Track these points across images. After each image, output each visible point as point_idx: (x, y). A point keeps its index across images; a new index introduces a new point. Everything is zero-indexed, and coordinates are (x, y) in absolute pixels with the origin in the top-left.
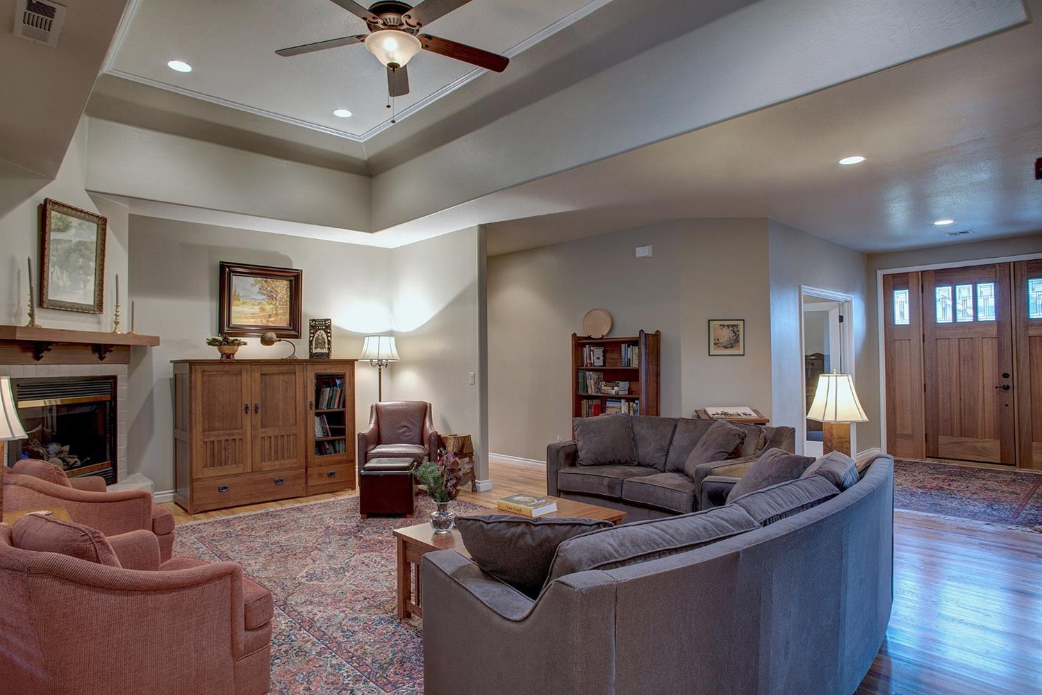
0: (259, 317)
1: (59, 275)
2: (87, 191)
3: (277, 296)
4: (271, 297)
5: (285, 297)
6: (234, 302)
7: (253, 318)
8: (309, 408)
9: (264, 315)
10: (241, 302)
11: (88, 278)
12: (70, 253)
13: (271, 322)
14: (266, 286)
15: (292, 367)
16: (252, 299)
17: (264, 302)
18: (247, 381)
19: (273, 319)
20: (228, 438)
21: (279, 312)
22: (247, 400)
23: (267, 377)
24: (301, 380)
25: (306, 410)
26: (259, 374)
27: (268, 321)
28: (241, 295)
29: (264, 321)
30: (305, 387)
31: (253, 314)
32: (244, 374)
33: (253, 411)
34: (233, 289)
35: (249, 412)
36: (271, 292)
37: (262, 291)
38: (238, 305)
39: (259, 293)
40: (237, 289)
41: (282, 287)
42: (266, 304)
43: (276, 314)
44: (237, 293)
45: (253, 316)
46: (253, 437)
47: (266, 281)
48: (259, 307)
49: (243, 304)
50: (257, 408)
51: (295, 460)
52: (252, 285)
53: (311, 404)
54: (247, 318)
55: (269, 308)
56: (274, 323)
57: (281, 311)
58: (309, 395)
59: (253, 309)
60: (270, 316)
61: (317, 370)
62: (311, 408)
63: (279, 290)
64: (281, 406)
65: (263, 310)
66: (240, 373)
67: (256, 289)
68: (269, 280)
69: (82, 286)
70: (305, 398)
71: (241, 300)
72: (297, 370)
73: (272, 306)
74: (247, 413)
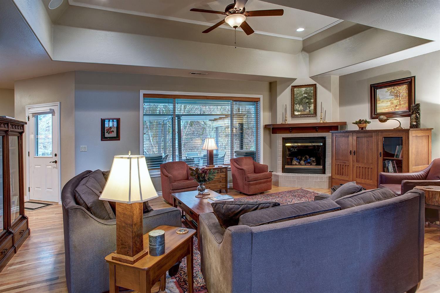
0: (390, 108)
1: (298, 107)
2: (310, 77)
3: (400, 95)
4: (397, 96)
5: (405, 94)
6: (378, 102)
7: (387, 108)
8: (379, 156)
9: (393, 106)
10: (381, 101)
11: (311, 105)
12: (302, 99)
13: (397, 109)
14: (394, 91)
15: (371, 134)
16: (386, 99)
17: (392, 99)
18: (351, 140)
19: (398, 107)
20: (343, 164)
21: (402, 103)
22: (351, 149)
23: (360, 139)
24: (376, 141)
25: (378, 157)
26: (356, 137)
27: (395, 109)
28: (381, 98)
29: (393, 109)
30: (378, 145)
31: (387, 106)
32: (350, 137)
33: (353, 154)
34: (377, 96)
35: (352, 154)
36: (397, 93)
37: (391, 94)
38: (379, 103)
39: (390, 95)
40: (379, 96)
41: (403, 89)
42: (394, 100)
43: (400, 104)
44: (379, 98)
45: (387, 107)
46: (353, 166)
47: (393, 88)
48: (390, 102)
49: (382, 102)
50: (354, 152)
51: (371, 181)
52: (386, 92)
53: (380, 154)
54: (384, 109)
55: (395, 102)
56: (398, 109)
57: (403, 102)
58: (379, 148)
59: (387, 104)
60: (396, 106)
61: (384, 135)
62: (381, 156)
63: (401, 91)
64: (365, 153)
65: (392, 103)
66: (348, 137)
67: (389, 93)
68: (395, 87)
69: (308, 108)
70: (378, 150)
71: (381, 100)
72: (373, 135)
73: (397, 101)
74: (351, 154)
